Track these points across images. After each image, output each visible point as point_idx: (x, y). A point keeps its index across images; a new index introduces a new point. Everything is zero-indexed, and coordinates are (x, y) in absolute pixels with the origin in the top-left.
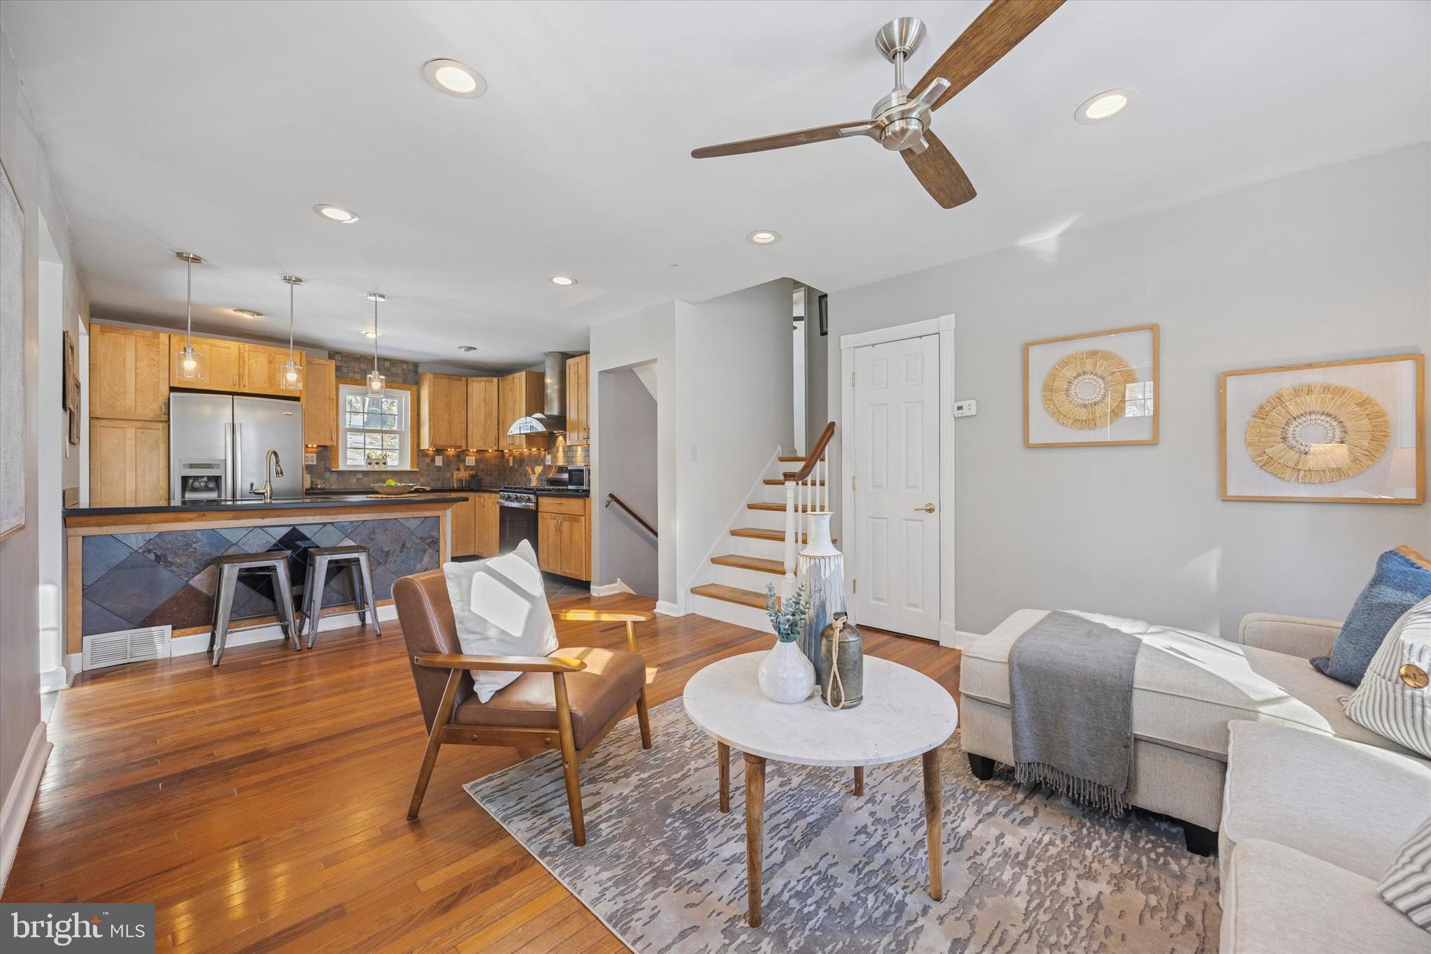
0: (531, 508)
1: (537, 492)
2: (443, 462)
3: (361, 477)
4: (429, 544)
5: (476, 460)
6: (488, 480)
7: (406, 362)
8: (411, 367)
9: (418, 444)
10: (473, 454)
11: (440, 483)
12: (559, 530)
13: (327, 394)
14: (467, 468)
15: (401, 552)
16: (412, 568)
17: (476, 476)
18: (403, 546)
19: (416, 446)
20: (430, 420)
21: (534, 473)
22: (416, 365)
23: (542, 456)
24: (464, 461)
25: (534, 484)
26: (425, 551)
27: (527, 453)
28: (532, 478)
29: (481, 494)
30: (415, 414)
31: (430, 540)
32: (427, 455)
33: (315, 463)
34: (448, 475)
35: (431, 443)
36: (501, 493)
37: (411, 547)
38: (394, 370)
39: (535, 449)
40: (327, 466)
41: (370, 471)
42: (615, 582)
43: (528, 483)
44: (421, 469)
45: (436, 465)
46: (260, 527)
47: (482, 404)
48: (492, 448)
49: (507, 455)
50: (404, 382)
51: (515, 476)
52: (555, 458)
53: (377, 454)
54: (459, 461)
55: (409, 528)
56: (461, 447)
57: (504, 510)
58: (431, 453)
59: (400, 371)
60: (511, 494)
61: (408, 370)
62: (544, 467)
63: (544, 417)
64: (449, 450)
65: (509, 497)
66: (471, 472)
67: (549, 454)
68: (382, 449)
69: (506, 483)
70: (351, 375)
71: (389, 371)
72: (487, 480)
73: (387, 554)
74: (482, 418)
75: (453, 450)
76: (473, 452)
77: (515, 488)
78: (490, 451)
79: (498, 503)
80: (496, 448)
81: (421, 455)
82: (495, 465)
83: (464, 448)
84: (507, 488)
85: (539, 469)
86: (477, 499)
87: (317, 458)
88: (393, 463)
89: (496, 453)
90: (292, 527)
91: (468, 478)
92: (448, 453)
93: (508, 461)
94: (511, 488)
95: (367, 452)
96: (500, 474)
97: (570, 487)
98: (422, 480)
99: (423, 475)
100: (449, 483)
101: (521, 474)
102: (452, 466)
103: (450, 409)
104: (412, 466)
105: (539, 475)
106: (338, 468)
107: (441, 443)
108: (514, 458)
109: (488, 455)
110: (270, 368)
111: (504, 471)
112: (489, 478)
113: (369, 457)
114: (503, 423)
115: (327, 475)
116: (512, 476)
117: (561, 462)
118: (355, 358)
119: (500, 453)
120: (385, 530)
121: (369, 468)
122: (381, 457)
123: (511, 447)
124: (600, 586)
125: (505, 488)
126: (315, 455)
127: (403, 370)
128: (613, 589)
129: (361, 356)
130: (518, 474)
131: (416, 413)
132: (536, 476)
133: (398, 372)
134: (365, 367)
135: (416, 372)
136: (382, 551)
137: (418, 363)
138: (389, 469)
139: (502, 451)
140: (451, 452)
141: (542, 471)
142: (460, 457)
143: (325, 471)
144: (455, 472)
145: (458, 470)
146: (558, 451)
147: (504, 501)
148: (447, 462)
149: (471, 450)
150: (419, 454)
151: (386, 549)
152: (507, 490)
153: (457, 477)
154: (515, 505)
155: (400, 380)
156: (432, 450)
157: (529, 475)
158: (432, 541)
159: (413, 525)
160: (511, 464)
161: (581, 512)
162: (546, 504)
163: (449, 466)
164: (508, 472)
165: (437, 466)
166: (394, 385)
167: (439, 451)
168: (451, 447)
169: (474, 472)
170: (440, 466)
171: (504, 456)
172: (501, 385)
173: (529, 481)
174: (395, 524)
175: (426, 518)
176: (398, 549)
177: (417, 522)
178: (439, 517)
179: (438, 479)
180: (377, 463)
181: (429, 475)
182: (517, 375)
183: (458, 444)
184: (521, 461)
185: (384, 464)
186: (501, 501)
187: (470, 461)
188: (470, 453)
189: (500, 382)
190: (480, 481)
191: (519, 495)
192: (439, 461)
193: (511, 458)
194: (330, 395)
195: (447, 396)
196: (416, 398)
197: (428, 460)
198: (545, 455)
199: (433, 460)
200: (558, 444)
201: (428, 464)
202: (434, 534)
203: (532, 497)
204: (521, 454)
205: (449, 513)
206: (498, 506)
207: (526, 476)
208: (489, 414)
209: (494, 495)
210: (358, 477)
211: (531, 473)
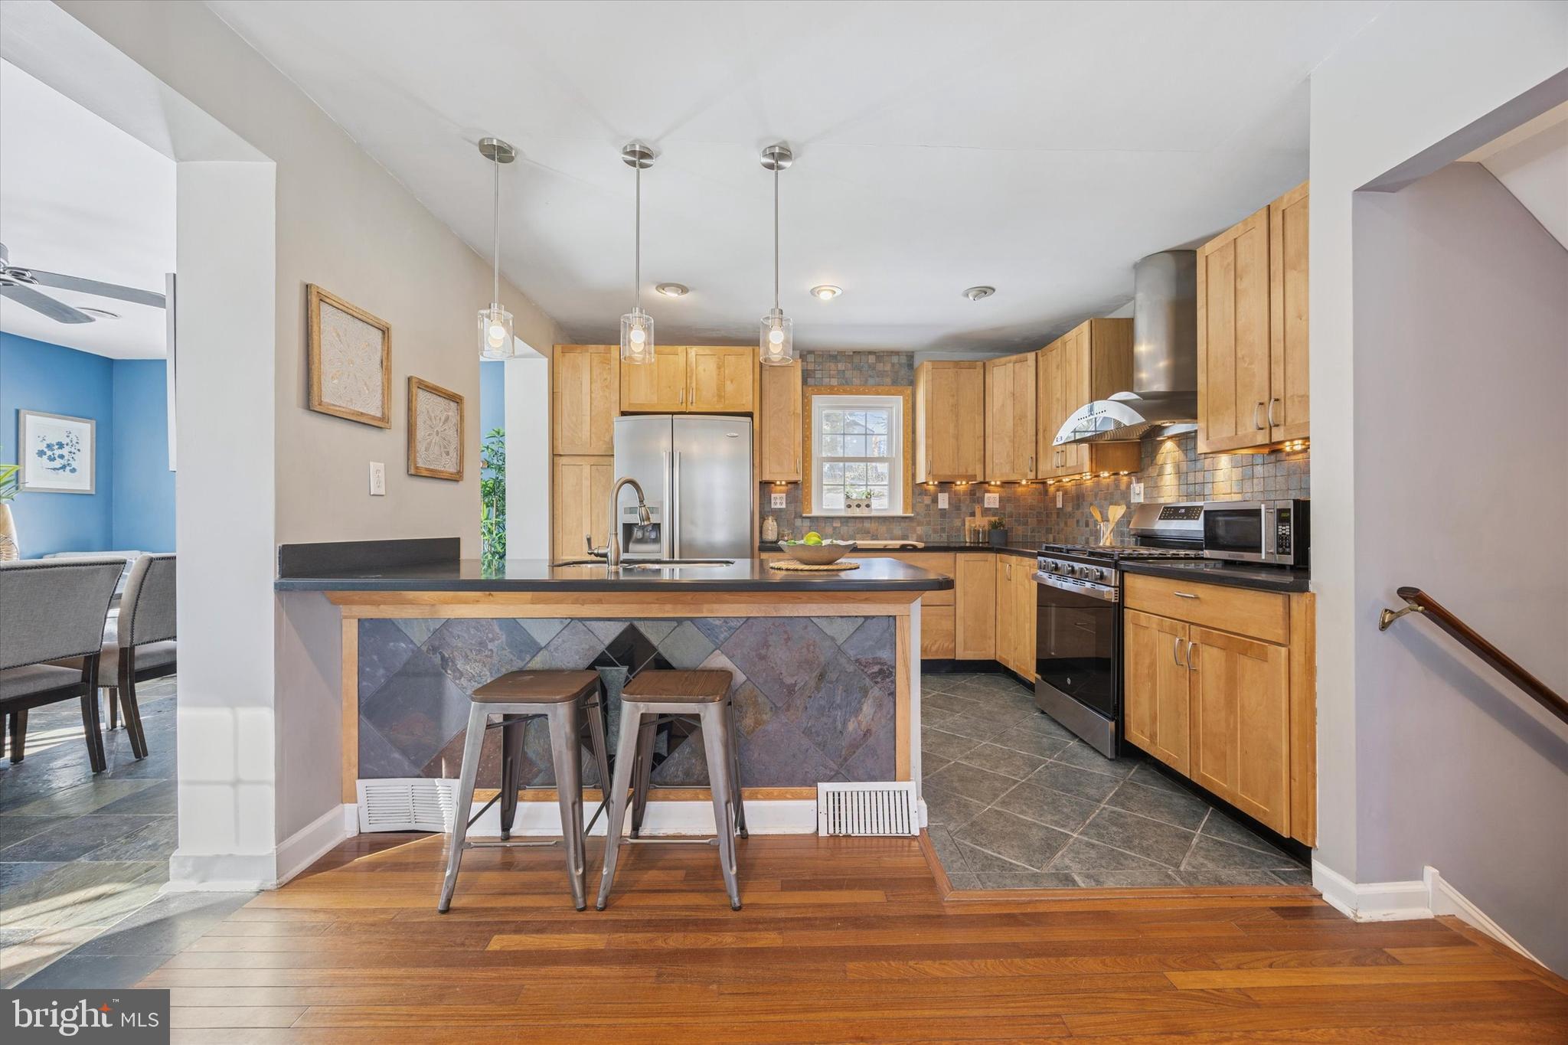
0: (1106, 597)
1: (1121, 564)
2: (949, 503)
3: (839, 525)
4: (873, 676)
5: (1001, 500)
6: (1020, 533)
7: (897, 353)
8: (904, 360)
9: (914, 476)
10: (996, 489)
11: (944, 535)
12: (1188, 666)
13: (792, 408)
14: (986, 512)
15: (818, 689)
16: (840, 727)
17: (1001, 524)
18: (821, 677)
19: (910, 479)
20: (927, 437)
21: (1106, 519)
22: (910, 356)
23: (1123, 487)
24: (981, 500)
25: (1106, 540)
26: (865, 692)
27: (1089, 483)
28: (1103, 528)
29: (1005, 556)
30: (910, 430)
31: (876, 669)
32: (925, 492)
33: (784, 506)
34: (957, 523)
35: (929, 473)
36: (1040, 558)
37: (837, 680)
38: (880, 366)
39: (1106, 474)
40: (798, 510)
41: (850, 518)
42: (1418, 876)
43: (1092, 539)
44: (918, 514)
45: (939, 507)
46: (581, 619)
47: (1009, 403)
48: (1025, 476)
49: (1052, 489)
50: (895, 382)
51: (1066, 523)
52: (1153, 487)
53: (857, 493)
54: (973, 501)
55: (833, 639)
56: (974, 477)
57: (1045, 593)
58: (931, 488)
59: (888, 368)
60: (1060, 562)
61: (900, 364)
62: (1128, 507)
63: (1137, 397)
64: (958, 483)
65: (1057, 568)
66: (993, 519)
67: (1139, 481)
68: (867, 485)
69: (1051, 537)
70: (826, 380)
71: (874, 369)
72: (1019, 531)
73: (791, 690)
74: (1010, 424)
75: (964, 483)
76: (996, 485)
77: (1068, 551)
78: (1024, 482)
79: (1035, 577)
80: (1032, 476)
81: (917, 492)
82: (1032, 508)
83: (980, 479)
84: (1053, 549)
85: (1116, 512)
86: (999, 564)
87: (787, 499)
88: (881, 506)
89: (1034, 486)
90: (627, 624)
91: (987, 528)
92: (958, 488)
93: (1055, 498)
94: (1061, 550)
95: (848, 489)
96: (1039, 522)
97: (1207, 553)
98: (920, 530)
99: (919, 524)
100: (959, 536)
101: (1078, 522)
102: (964, 509)
103: (957, 416)
104: (905, 509)
105: (1117, 523)
106: (811, 513)
107: (946, 472)
108: (1065, 493)
109: (1020, 490)
110: (719, 375)
111: (1047, 516)
112: (1020, 528)
113: (848, 497)
114: (1044, 431)
115: (798, 522)
116: (1062, 525)
117: (1169, 492)
118: (830, 356)
119: (1041, 486)
120: (788, 639)
121: (849, 513)
122: (864, 497)
123: (1060, 472)
124: (1360, 879)
125: (1047, 548)
126: (785, 495)
127: (893, 365)
128: (1402, 900)
129: (838, 352)
130: (1072, 522)
131: (910, 428)
132: (1111, 526)
133: (886, 369)
134: (843, 368)
135: (910, 366)
136: (782, 683)
137: (913, 352)
138: (874, 514)
139: (1044, 483)
140: (961, 486)
141: (1123, 517)
142: (975, 494)
143: (795, 518)
144: (968, 519)
145: (973, 514)
146: (1160, 474)
147: (1045, 575)
148: (956, 504)
149: (993, 483)
150: (916, 490)
151: (789, 681)
152: (1053, 552)
153: (970, 526)
154: (1068, 585)
155: (888, 380)
156: (934, 485)
157: (1096, 523)
158: (881, 671)
159: (840, 632)
160: (1059, 505)
161: (1278, 634)
162: (1143, 590)
163: (958, 508)
164: (1054, 516)
165: (941, 509)
166: (880, 389)
167: (945, 485)
168: (962, 477)
169: (997, 518)
170: (945, 509)
171: (1046, 492)
172: (1041, 364)
173: (1097, 534)
174: (806, 627)
175: (866, 618)
176: (812, 683)
177: (849, 628)
178: (895, 617)
179: (943, 530)
180: (858, 506)
181: (928, 523)
182: (1072, 334)
183: (970, 472)
184: (1078, 498)
185: (868, 506)
186: (1040, 573)
187: (992, 500)
188: (991, 488)
189: (1040, 359)
190: (1005, 533)
191: (1077, 566)
192: (943, 502)
193: (1060, 494)
194: (795, 409)
195: (953, 396)
196: (910, 405)
197: (927, 500)
198: (1130, 484)
199: (935, 500)
200: (1160, 459)
201: (927, 506)
202: (884, 655)
203: (1110, 573)
204: (1079, 485)
205: (916, 608)
206: (1035, 584)
207: (1087, 525)
208: (1019, 419)
209: (1027, 561)
210: (835, 525)
211: (1099, 518)
